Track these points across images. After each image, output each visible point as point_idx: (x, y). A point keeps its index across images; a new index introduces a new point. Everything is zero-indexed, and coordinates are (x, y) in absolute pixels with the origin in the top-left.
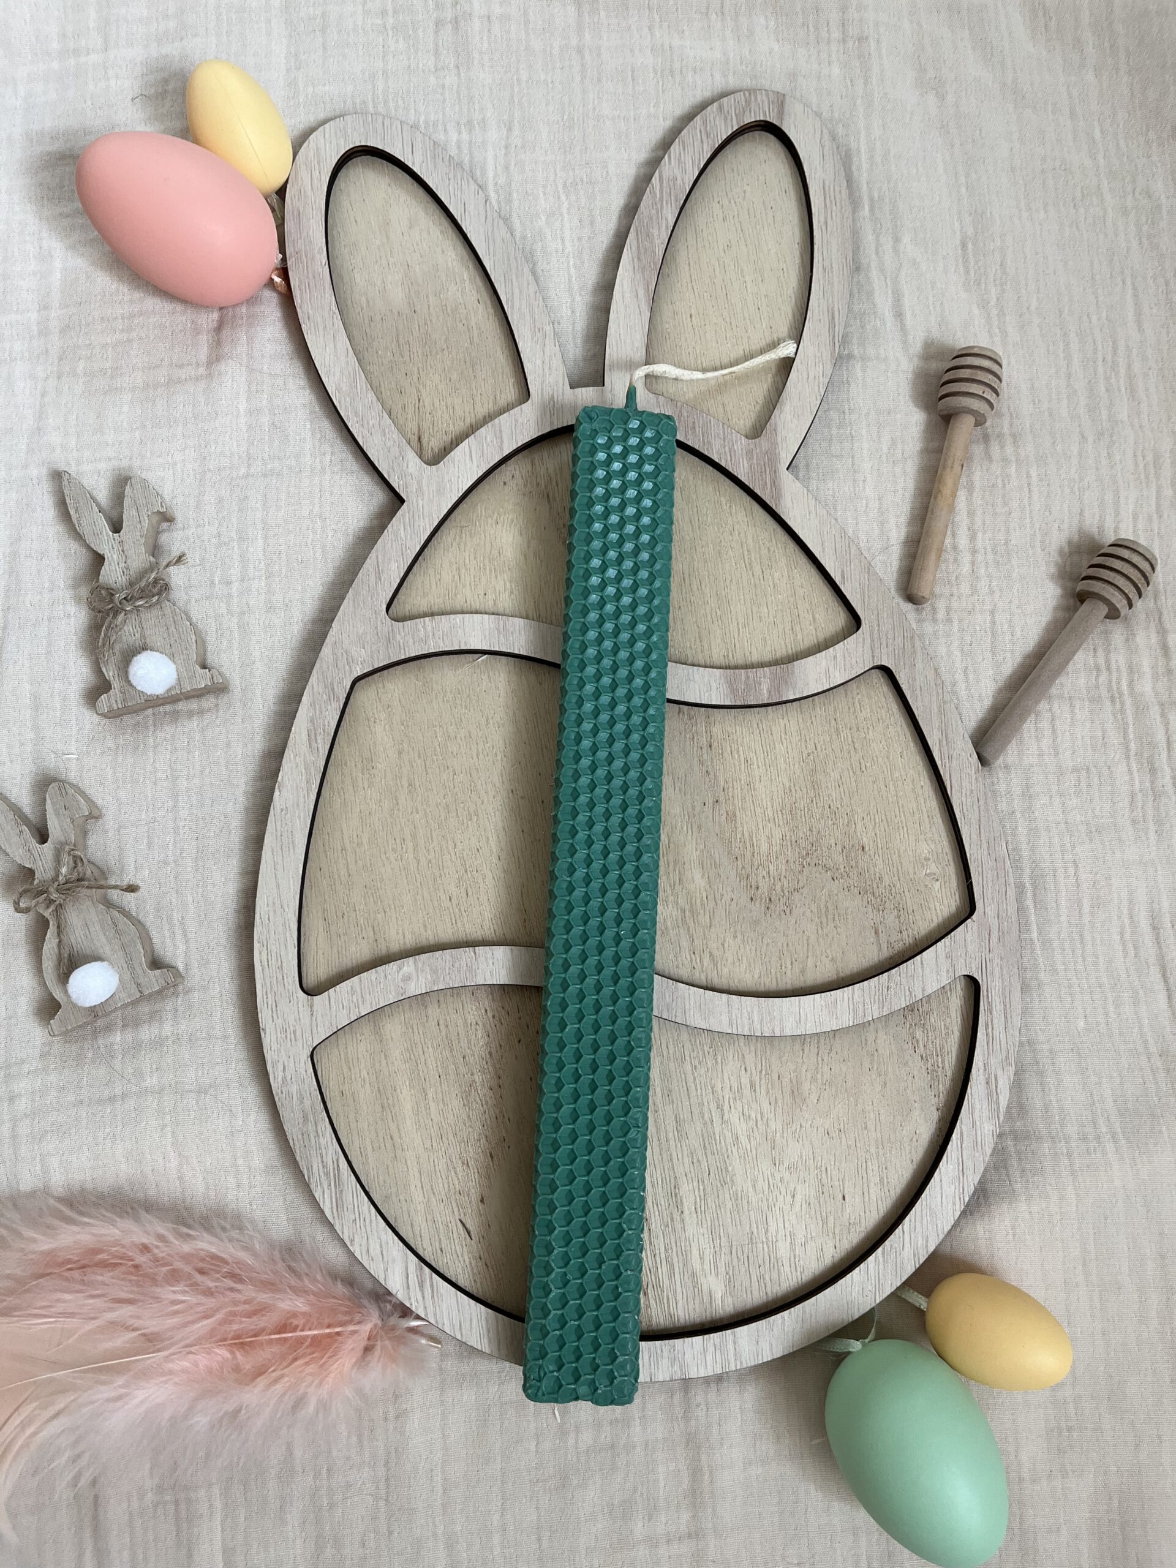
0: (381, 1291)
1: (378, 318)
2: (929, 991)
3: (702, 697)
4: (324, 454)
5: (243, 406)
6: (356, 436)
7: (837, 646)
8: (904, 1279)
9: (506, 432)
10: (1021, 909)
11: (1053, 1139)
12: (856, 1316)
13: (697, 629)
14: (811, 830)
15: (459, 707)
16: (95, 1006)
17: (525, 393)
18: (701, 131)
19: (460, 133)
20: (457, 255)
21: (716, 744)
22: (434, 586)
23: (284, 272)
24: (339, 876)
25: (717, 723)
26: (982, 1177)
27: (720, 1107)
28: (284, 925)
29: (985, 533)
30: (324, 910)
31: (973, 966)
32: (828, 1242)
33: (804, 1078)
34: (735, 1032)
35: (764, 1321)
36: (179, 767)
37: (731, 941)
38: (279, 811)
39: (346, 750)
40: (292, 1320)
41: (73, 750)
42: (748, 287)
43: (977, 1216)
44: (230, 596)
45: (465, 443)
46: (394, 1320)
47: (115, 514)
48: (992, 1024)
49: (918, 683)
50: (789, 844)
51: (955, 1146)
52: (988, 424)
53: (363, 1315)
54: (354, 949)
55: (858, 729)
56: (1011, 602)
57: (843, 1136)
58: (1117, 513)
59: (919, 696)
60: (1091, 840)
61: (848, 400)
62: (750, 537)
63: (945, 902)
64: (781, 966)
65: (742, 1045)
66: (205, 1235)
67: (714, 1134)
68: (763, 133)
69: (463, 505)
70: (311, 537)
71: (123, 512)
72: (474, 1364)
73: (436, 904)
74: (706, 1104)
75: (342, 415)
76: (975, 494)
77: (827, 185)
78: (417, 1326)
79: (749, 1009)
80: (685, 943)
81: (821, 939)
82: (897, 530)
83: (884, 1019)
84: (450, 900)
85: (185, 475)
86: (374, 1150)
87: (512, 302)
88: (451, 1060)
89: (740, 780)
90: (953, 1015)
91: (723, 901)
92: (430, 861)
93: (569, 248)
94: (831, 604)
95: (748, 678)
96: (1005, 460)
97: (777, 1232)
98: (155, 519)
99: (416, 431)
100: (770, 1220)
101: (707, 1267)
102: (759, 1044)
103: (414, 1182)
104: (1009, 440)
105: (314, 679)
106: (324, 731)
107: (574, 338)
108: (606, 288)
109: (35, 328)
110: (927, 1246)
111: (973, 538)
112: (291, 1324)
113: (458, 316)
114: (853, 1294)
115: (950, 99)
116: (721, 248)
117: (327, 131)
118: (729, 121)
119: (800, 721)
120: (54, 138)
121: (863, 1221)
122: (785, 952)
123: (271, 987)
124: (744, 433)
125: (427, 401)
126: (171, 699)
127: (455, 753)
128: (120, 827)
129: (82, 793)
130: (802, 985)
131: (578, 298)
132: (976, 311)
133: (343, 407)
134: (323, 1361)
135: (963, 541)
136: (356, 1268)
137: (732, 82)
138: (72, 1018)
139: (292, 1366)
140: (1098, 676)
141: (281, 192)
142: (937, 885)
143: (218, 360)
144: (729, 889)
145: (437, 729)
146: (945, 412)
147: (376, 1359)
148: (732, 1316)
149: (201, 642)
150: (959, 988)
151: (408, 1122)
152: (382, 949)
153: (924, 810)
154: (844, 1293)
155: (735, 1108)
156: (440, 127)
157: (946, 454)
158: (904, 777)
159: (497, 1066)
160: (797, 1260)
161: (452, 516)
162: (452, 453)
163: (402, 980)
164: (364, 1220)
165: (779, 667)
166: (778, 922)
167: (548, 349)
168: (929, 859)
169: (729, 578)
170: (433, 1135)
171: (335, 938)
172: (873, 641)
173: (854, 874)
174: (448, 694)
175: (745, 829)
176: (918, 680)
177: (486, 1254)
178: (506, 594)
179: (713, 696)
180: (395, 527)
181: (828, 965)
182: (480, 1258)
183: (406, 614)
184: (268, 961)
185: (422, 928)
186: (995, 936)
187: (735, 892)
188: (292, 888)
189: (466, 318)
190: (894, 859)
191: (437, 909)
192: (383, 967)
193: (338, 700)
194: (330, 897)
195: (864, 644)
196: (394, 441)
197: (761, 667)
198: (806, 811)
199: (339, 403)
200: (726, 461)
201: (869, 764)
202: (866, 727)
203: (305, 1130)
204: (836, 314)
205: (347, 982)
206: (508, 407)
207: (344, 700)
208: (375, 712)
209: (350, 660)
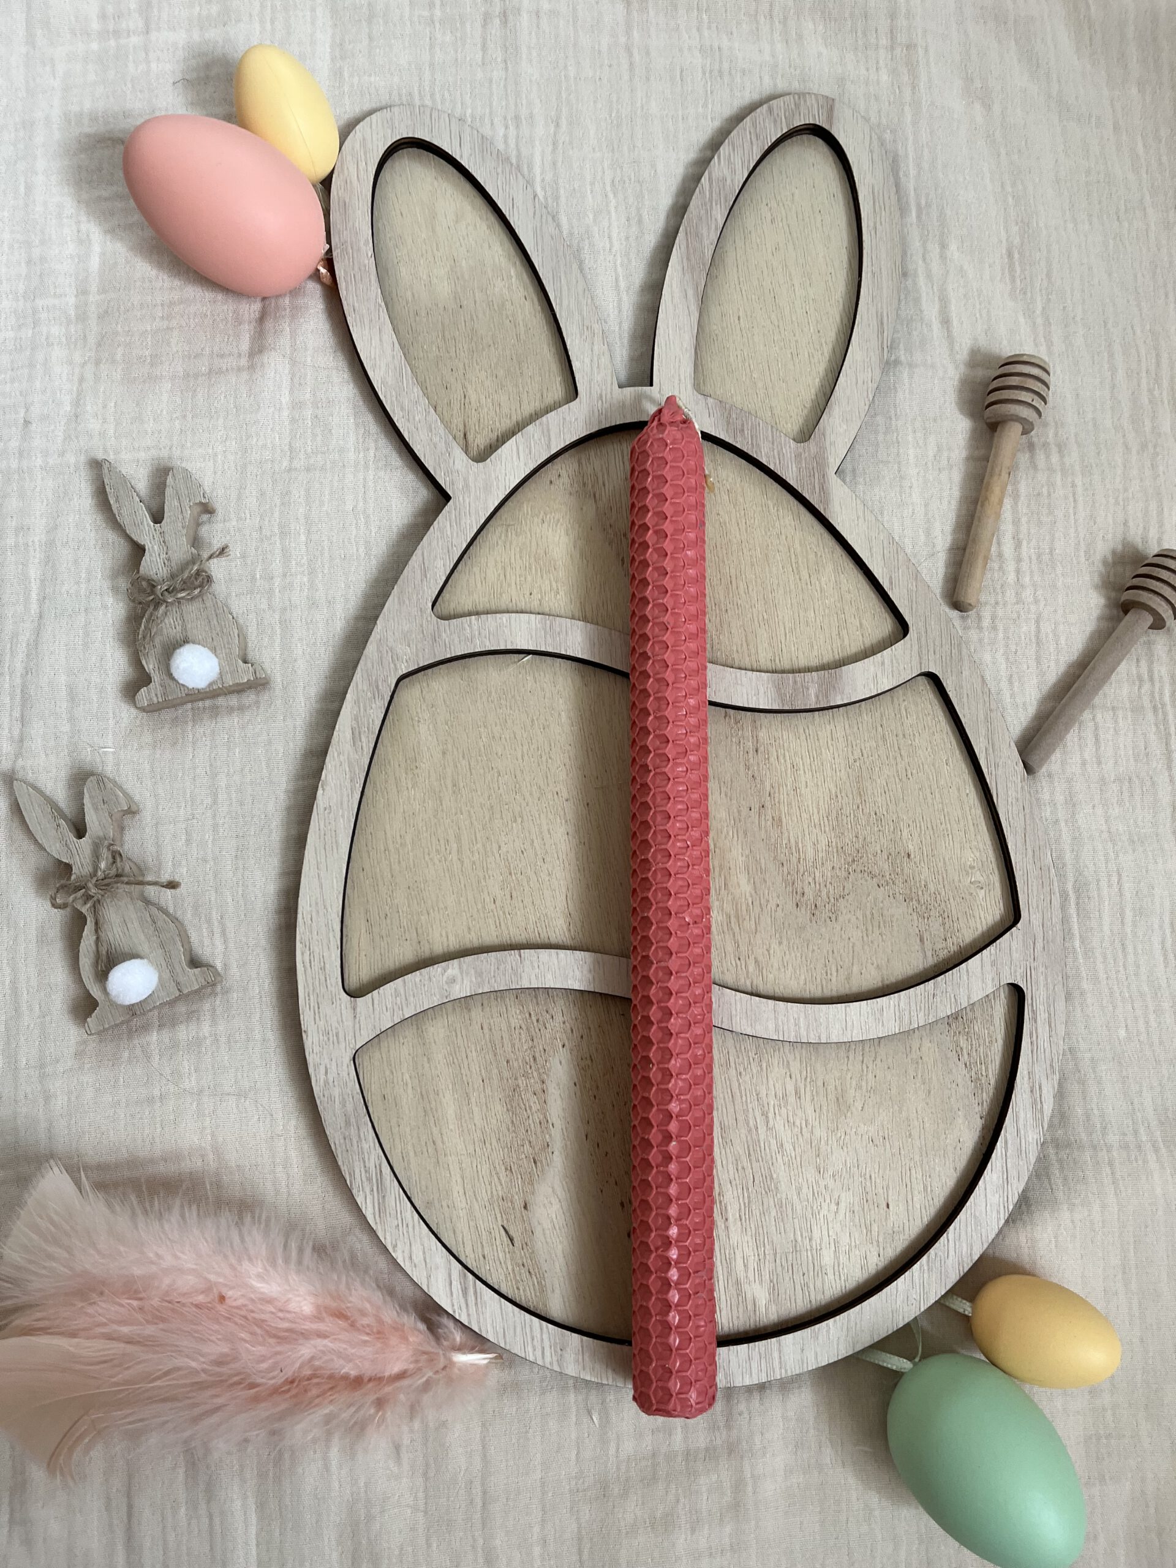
1: (423, 314)
2: (975, 998)
3: (750, 702)
4: (368, 450)
5: (285, 399)
6: (402, 430)
7: (885, 652)
8: (948, 1288)
9: (554, 431)
10: (1065, 920)
11: (1094, 1148)
12: (901, 1326)
13: (744, 632)
15: (504, 708)
16: (133, 1005)
17: (573, 392)
18: (750, 133)
19: (507, 128)
20: (503, 250)
21: (762, 748)
22: (479, 585)
23: (329, 263)
24: (382, 877)
25: (764, 729)
28: (327, 925)
29: (1028, 544)
30: (367, 911)
31: (1018, 974)
32: (872, 1250)
33: (848, 1086)
34: (781, 1039)
35: (809, 1329)
36: (218, 763)
37: (776, 947)
38: (322, 809)
39: (390, 749)
41: (110, 744)
42: (797, 290)
43: (1019, 1224)
44: (271, 591)
45: (512, 442)
47: (155, 506)
48: (1036, 1032)
49: (965, 692)
50: (835, 850)
51: (999, 1154)
52: (1033, 433)
54: (397, 951)
55: (904, 735)
56: (1055, 611)
57: (888, 1143)
58: (1161, 525)
59: (966, 704)
60: (1134, 851)
61: (895, 406)
62: (797, 542)
63: (990, 911)
64: (827, 973)
65: (787, 1051)
67: (759, 1141)
68: (811, 137)
69: (509, 503)
71: (164, 503)
73: (480, 906)
74: (751, 1110)
75: (388, 409)
76: (1020, 504)
77: (876, 191)
79: (796, 1016)
80: (730, 948)
81: (866, 947)
82: (943, 536)
83: (928, 1026)
84: (495, 903)
85: (226, 467)
86: (416, 1155)
87: (561, 299)
88: (495, 1064)
89: (786, 786)
90: (997, 1023)
91: (769, 907)
92: (474, 863)
93: (616, 246)
94: (878, 610)
95: (795, 682)
96: (1050, 469)
98: (198, 509)
99: (461, 427)
100: (814, 1228)
101: (751, 1274)
102: (804, 1052)
103: (457, 1189)
104: (1054, 449)
105: (358, 676)
106: (368, 728)
107: (621, 338)
108: (654, 289)
109: (72, 313)
110: (971, 1254)
111: (1018, 545)
113: (504, 312)
115: (997, 108)
116: (769, 250)
117: (374, 121)
118: (779, 122)
120: (94, 118)
121: (907, 1229)
122: (831, 959)
123: (313, 991)
124: (792, 437)
125: (473, 396)
126: (212, 693)
127: (500, 754)
128: (157, 824)
129: (120, 788)
130: (848, 992)
131: (625, 297)
132: (1022, 320)
133: (389, 402)
135: (1008, 548)
137: (781, 86)
138: (110, 1016)
140: (1140, 687)
141: (326, 184)
142: (982, 893)
143: (261, 351)
144: (775, 895)
145: (482, 730)
146: (993, 420)
148: (775, 1325)
149: (243, 637)
150: (1002, 996)
151: (451, 1127)
152: (426, 952)
153: (969, 817)
154: (889, 1301)
155: (780, 1115)
156: (487, 121)
157: (994, 462)
158: (949, 785)
159: (541, 1071)
160: (841, 1266)
161: (498, 514)
162: (499, 451)
163: (447, 983)
164: (407, 1226)
165: (826, 672)
166: (824, 930)
167: (596, 347)
168: (974, 867)
169: (777, 582)
170: (476, 1139)
171: (377, 938)
172: (920, 647)
173: (899, 882)
174: (493, 694)
175: (791, 835)
176: (965, 687)
177: (529, 1261)
178: (553, 594)
179: (761, 701)
180: (441, 524)
181: (874, 972)
182: (523, 1265)
183: (452, 613)
184: (310, 962)
185: (466, 930)
186: (1039, 945)
187: (781, 898)
188: (335, 887)
189: (513, 315)
190: (939, 867)
191: (481, 911)
192: (427, 969)
193: (383, 698)
194: (372, 898)
195: (911, 650)
196: (441, 437)
197: (809, 671)
198: (852, 815)
199: (385, 397)
200: (775, 464)
201: (915, 771)
202: (912, 734)
203: (347, 1134)
204: (885, 319)
205: (391, 984)
206: (556, 406)
207: (389, 698)
208: (419, 711)
209: (395, 658)
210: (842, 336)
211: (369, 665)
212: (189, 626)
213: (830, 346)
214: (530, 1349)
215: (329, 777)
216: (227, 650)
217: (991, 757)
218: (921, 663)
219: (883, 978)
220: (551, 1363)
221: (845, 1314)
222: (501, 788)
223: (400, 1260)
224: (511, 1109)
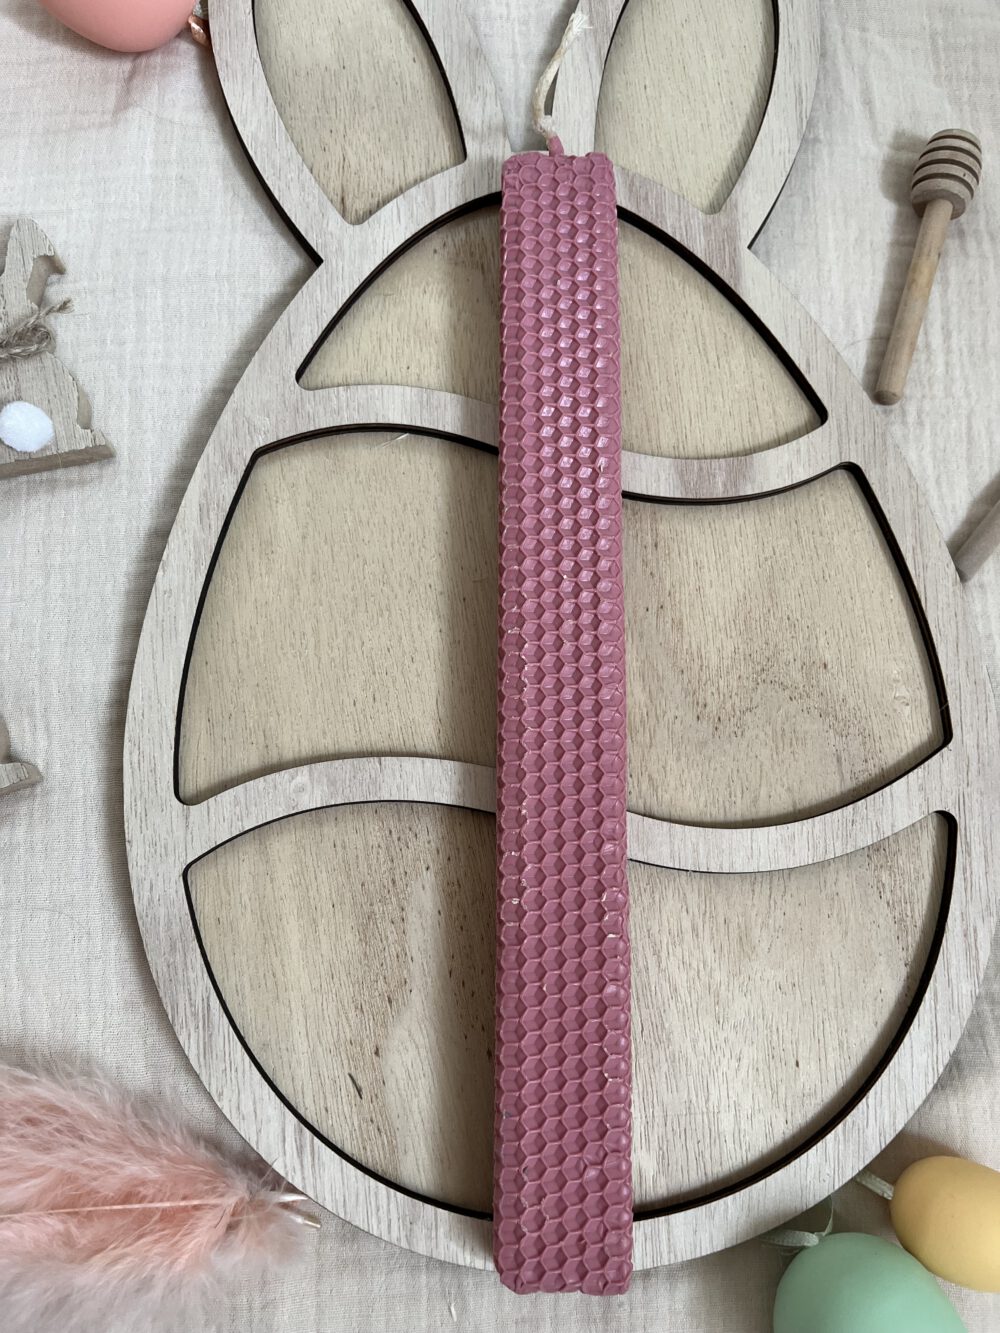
0: (253, 1156)
1: (303, 73)
2: (900, 826)
3: (650, 489)
4: (236, 213)
5: (149, 156)
6: (272, 189)
7: (801, 440)
8: (867, 1162)
9: (439, 194)
12: (811, 1206)
13: (644, 416)
14: (767, 644)
15: (374, 490)
17: (462, 154)
21: (662, 543)
22: (351, 357)
23: (205, 23)
24: (228, 672)
25: (664, 519)
26: (958, 1045)
28: (160, 722)
29: (960, 331)
30: (208, 710)
31: (949, 801)
32: (778, 1115)
33: (753, 924)
34: (677, 867)
35: (704, 1207)
36: (53, 541)
37: (674, 764)
38: (161, 593)
39: (243, 531)
40: (141, 1189)
42: (708, 62)
43: (948, 1091)
44: (122, 357)
45: (393, 204)
46: (265, 1194)
48: (971, 868)
50: (742, 658)
51: (928, 1007)
52: (963, 218)
53: (228, 1186)
54: (241, 755)
55: (821, 534)
56: (989, 406)
57: (798, 992)
59: (891, 498)
61: (813, 186)
62: (704, 322)
63: (916, 729)
64: (730, 794)
65: (684, 881)
66: (44, 1080)
69: (388, 273)
70: (217, 301)
71: (6, 256)
72: (358, 1249)
73: (338, 708)
75: (258, 165)
76: (950, 291)
78: (293, 1202)
79: (694, 840)
81: (776, 767)
82: (864, 324)
83: (845, 857)
84: (355, 704)
85: (80, 226)
86: (252, 989)
87: (450, 58)
88: (348, 887)
89: (689, 585)
90: (924, 856)
91: (666, 718)
92: (333, 660)
93: (514, 14)
94: (793, 396)
95: (701, 469)
96: (983, 256)
97: (719, 1101)
99: (340, 193)
100: (712, 1090)
102: (703, 882)
103: (298, 1028)
104: (986, 238)
105: (209, 449)
106: (218, 505)
107: (517, 107)
110: (894, 1123)
111: (947, 336)
113: (391, 75)
114: (808, 1177)
121: (819, 1092)
122: (735, 779)
123: (141, 795)
124: (701, 208)
125: (352, 159)
126: (47, 462)
127: (367, 540)
130: (754, 816)
133: (260, 157)
134: (177, 1238)
135: (936, 340)
136: (224, 1127)
139: (136, 1244)
142: (907, 710)
143: (126, 108)
144: (673, 705)
145: (348, 513)
146: (920, 200)
147: (241, 1236)
148: (664, 1201)
149: (85, 401)
150: (930, 826)
151: (294, 957)
152: (274, 758)
153: (894, 626)
154: (798, 1176)
155: (674, 955)
157: (922, 242)
158: (872, 589)
159: (401, 896)
160: (742, 1133)
161: (375, 284)
162: (378, 213)
163: (294, 791)
164: (236, 1070)
165: (735, 459)
166: (728, 746)
167: (488, 108)
168: (898, 681)
169: (681, 363)
170: (323, 973)
171: (219, 742)
172: (840, 435)
173: (814, 694)
174: (362, 474)
175: (693, 639)
176: (890, 480)
177: (379, 1116)
178: (432, 368)
179: (662, 487)
181: (785, 796)
182: (372, 1121)
183: (320, 385)
184: (139, 763)
185: (321, 735)
186: (974, 768)
187: (680, 708)
188: (172, 680)
189: (400, 77)
190: (860, 678)
191: (339, 714)
192: (273, 775)
193: (236, 473)
194: (216, 696)
195: (830, 439)
196: (314, 197)
197: (716, 458)
198: (762, 619)
199: (255, 153)
200: (681, 235)
201: (833, 573)
202: (830, 532)
203: (172, 960)
204: (804, 88)
205: (231, 790)
206: (442, 170)
207: (243, 473)
208: (278, 490)
209: (252, 429)
210: (757, 109)
211: (223, 436)
212: (24, 386)
213: (744, 119)
214: (374, 1221)
215: (172, 557)
216: (65, 415)
217: (919, 557)
218: (841, 453)
219: (794, 803)
220: (399, 1239)
221: (747, 1190)
222: (367, 578)
223: (226, 1111)
224: (364, 940)
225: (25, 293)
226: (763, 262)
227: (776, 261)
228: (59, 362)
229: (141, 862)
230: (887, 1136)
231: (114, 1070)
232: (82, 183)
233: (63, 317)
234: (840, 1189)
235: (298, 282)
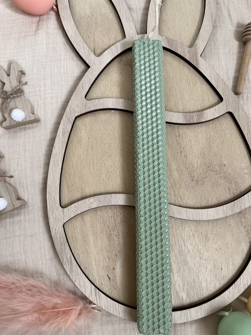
0: (84, 296)
1: (83, 18)
4: (67, 55)
5: (45, 42)
6: (76, 49)
7: (216, 106)
8: (241, 294)
9: (119, 47)
12: (227, 305)
13: (175, 102)
14: (209, 160)
15: (106, 125)
21: (181, 135)
22: (98, 91)
23: (57, 6)
24: (71, 174)
25: (181, 129)
27: (184, 242)
28: (55, 187)
30: (67, 184)
32: (217, 282)
33: (208, 233)
34: (188, 219)
35: (199, 306)
36: (26, 143)
37: (186, 192)
39: (74, 138)
40: (57, 306)
42: (187, 8)
44: (41, 95)
45: (107, 51)
46: (88, 305)
47: (9, 73)
49: (240, 117)
50: (203, 164)
53: (78, 304)
54: (76, 195)
55: (222, 131)
57: (221, 251)
59: (241, 120)
61: (216, 39)
63: (250, 181)
64: (201, 200)
65: (190, 223)
66: (31, 279)
67: (182, 249)
69: (107, 69)
70: (64, 78)
71: (10, 71)
72: (111, 318)
73: (99, 182)
74: (180, 241)
75: (72, 43)
78: (94, 307)
79: (193, 212)
80: (172, 193)
81: (213, 192)
82: (232, 74)
83: (232, 215)
84: (104, 181)
85: (29, 62)
86: (82, 254)
87: (120, 11)
88: (104, 227)
89: (188, 146)
91: (184, 181)
92: (98, 169)
94: (214, 95)
95: (190, 115)
97: (202, 279)
99: (93, 49)
100: (200, 275)
101: (181, 290)
102: (195, 223)
103: (94, 263)
105: (64, 117)
106: (67, 132)
107: (138, 22)
110: (247, 283)
112: (56, 306)
113: (105, 16)
114: (226, 298)
119: (205, 128)
121: (228, 276)
122: (202, 196)
123: (52, 206)
124: (187, 47)
125: (96, 39)
126: (24, 123)
127: (105, 138)
128: (9, 160)
130: (208, 205)
131: (139, 12)
134: (67, 317)
136: (76, 289)
139: (57, 319)
142: (247, 176)
143: (38, 30)
144: (185, 177)
145: (100, 132)
146: (245, 41)
147: (82, 316)
148: (189, 305)
149: (32, 107)
151: (92, 245)
152: (84, 195)
153: (243, 154)
155: (188, 242)
157: (246, 52)
158: (236, 144)
159: (118, 229)
160: (208, 288)
161: (104, 71)
163: (90, 204)
164: (79, 275)
165: (199, 112)
166: (200, 187)
167: (131, 24)
168: (244, 168)
169: (184, 88)
170: (99, 249)
171: (70, 191)
172: (226, 105)
173: (222, 173)
174: (103, 121)
175: (190, 160)
176: (240, 116)
177: (115, 285)
178: (119, 93)
179: (180, 121)
180: (87, 74)
181: (215, 199)
182: (113, 286)
183: (91, 99)
184: (51, 198)
185: (96, 189)
187: (187, 178)
188: (58, 177)
189: (107, 17)
190: (234, 168)
191: (100, 183)
192: (84, 200)
193: (71, 123)
194: (69, 180)
195: (224, 106)
196: (87, 50)
197: (194, 112)
198: (208, 154)
199: (72, 40)
200: (182, 54)
201: (226, 141)
202: (225, 130)
203: (61, 248)
204: (213, 13)
205: (74, 204)
206: (119, 41)
207: (73, 123)
208: (82, 126)
209: (74, 111)
210: (201, 19)
211: (67, 114)
212: (17, 104)
213: (197, 22)
214: (115, 312)
215: (56, 146)
216: (28, 111)
218: (227, 109)
219: (218, 201)
220: (122, 316)
221: (210, 302)
222: (105, 148)
223: (77, 285)
224: (109, 240)
225: (16, 80)
226: (204, 60)
227: (207, 59)
228: (25, 98)
229: (52, 223)
230: (246, 287)
231: (49, 275)
232: (28, 51)
233: (25, 86)
234: (234, 301)
235: (84, 73)
